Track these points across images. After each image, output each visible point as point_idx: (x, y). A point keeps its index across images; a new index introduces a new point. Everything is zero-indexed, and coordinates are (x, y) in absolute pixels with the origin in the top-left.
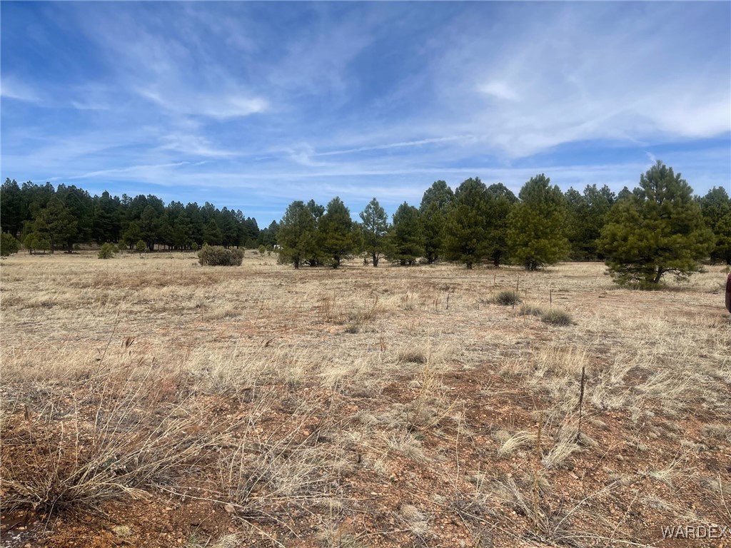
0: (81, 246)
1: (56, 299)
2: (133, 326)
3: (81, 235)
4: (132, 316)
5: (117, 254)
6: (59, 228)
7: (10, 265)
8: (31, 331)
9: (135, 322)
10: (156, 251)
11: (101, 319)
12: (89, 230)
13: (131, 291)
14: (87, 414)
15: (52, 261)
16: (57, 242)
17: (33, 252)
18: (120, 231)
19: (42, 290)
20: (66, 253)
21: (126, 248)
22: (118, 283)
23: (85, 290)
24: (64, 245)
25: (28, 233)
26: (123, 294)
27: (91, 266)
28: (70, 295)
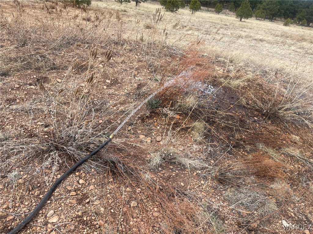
0: (277, 19)
1: (265, 39)
2: (297, 57)
3: (279, 13)
4: (297, 53)
5: (292, 25)
6: (271, 9)
7: (248, 22)
8: (255, 50)
9: (298, 56)
10: (310, 26)
11: (283, 51)
12: (283, 11)
13: (296, 42)
14: (283, 86)
15: (264, 23)
16: (268, 15)
17: (257, 19)
18: (297, 14)
19: (259, 34)
20: (270, 21)
21: (296, 23)
22: (291, 37)
23: (277, 38)
24: (270, 17)
25: (258, 9)
26: (293, 43)
27: (279, 28)
28: (270, 38)
